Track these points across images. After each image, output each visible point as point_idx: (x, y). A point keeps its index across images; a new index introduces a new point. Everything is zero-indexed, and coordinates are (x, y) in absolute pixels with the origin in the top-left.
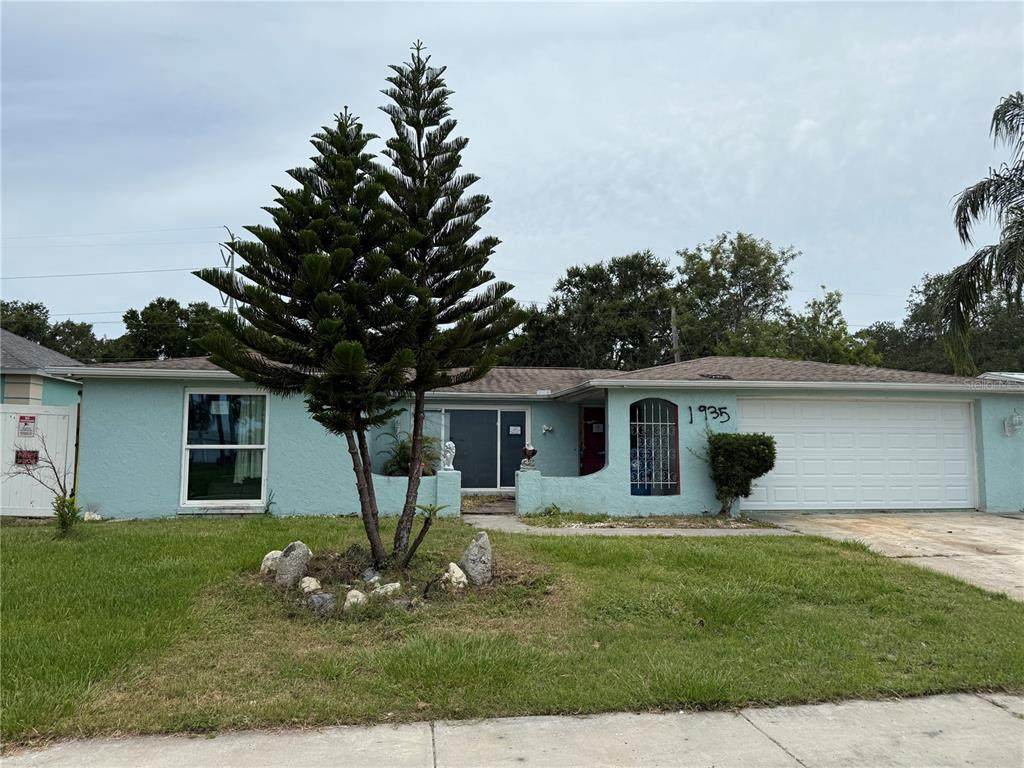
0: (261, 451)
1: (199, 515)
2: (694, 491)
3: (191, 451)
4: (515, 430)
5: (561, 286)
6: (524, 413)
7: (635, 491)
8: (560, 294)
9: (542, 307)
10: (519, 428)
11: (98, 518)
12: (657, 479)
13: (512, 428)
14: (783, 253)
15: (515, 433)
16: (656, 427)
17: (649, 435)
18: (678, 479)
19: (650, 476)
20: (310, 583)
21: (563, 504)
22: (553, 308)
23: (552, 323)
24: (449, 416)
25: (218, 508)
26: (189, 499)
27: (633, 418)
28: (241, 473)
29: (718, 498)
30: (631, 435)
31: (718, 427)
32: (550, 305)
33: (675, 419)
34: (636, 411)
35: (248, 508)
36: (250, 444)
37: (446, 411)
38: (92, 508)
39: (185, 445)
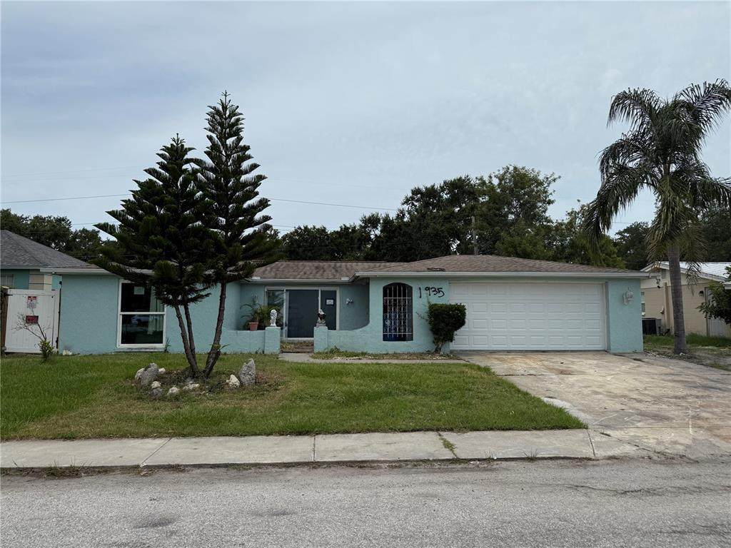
0: (163, 315)
1: (128, 353)
2: (421, 337)
3: (123, 315)
4: (330, 302)
5: (407, 202)
6: (335, 291)
7: (385, 338)
8: (406, 207)
9: (393, 216)
10: (332, 301)
11: (70, 354)
12: (400, 331)
13: (328, 301)
14: (547, 178)
15: (330, 303)
16: (399, 300)
17: (395, 305)
18: (412, 332)
19: (395, 329)
20: (156, 384)
21: (341, 347)
22: (401, 215)
23: (399, 227)
24: (288, 293)
25: (138, 349)
26: (122, 343)
27: (385, 295)
28: (151, 329)
29: (434, 342)
30: (384, 305)
31: (436, 300)
32: (398, 215)
33: (411, 295)
34: (387, 291)
35: (155, 348)
36: (156, 311)
37: (287, 290)
38: (67, 348)
39: (120, 313)
